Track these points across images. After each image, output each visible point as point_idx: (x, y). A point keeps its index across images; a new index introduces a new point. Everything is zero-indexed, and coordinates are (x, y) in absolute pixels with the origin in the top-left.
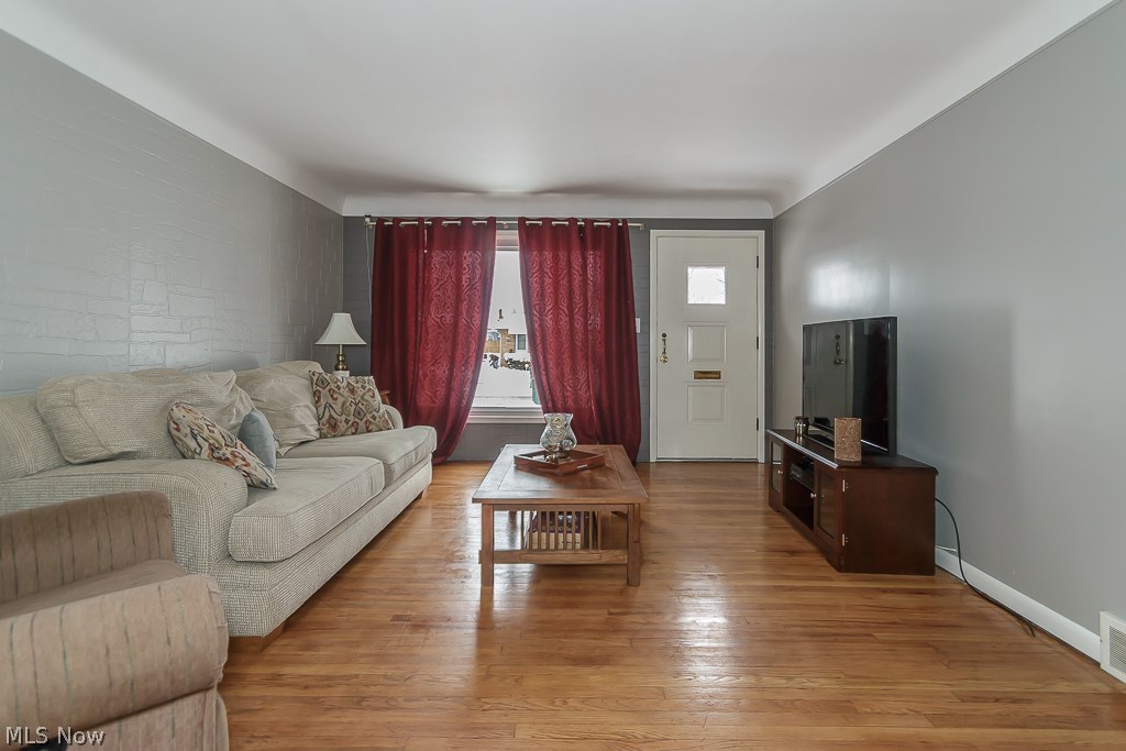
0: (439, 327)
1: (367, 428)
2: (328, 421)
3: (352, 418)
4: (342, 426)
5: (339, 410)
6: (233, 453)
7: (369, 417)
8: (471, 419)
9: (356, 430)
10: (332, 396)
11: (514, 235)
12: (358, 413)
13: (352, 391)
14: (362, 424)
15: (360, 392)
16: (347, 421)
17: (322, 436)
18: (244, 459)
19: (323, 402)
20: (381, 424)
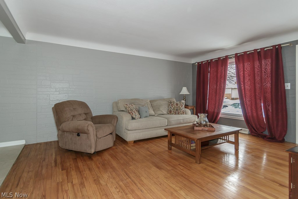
0: (213, 90)
1: (178, 113)
2: (170, 111)
3: (175, 111)
4: (172, 112)
5: (172, 108)
6: (131, 112)
7: (179, 111)
8: (220, 116)
9: (176, 113)
10: (172, 106)
11: (233, 60)
12: (177, 110)
13: (177, 105)
14: (177, 112)
15: (179, 105)
16: (174, 111)
17: (168, 114)
18: (132, 113)
19: (170, 107)
20: (182, 113)
